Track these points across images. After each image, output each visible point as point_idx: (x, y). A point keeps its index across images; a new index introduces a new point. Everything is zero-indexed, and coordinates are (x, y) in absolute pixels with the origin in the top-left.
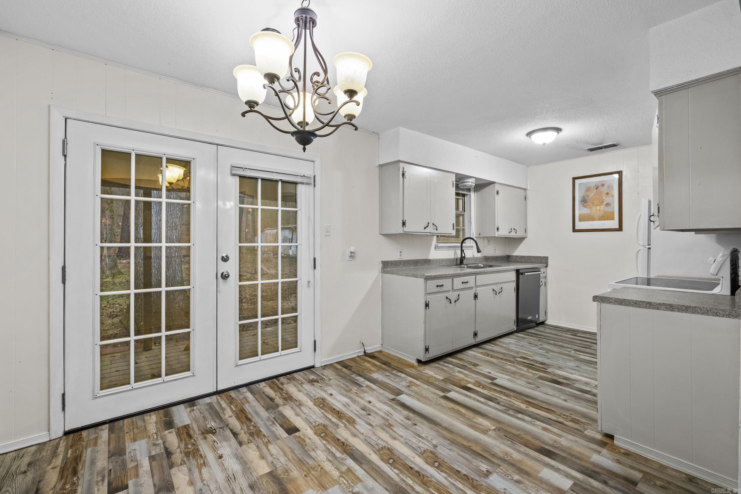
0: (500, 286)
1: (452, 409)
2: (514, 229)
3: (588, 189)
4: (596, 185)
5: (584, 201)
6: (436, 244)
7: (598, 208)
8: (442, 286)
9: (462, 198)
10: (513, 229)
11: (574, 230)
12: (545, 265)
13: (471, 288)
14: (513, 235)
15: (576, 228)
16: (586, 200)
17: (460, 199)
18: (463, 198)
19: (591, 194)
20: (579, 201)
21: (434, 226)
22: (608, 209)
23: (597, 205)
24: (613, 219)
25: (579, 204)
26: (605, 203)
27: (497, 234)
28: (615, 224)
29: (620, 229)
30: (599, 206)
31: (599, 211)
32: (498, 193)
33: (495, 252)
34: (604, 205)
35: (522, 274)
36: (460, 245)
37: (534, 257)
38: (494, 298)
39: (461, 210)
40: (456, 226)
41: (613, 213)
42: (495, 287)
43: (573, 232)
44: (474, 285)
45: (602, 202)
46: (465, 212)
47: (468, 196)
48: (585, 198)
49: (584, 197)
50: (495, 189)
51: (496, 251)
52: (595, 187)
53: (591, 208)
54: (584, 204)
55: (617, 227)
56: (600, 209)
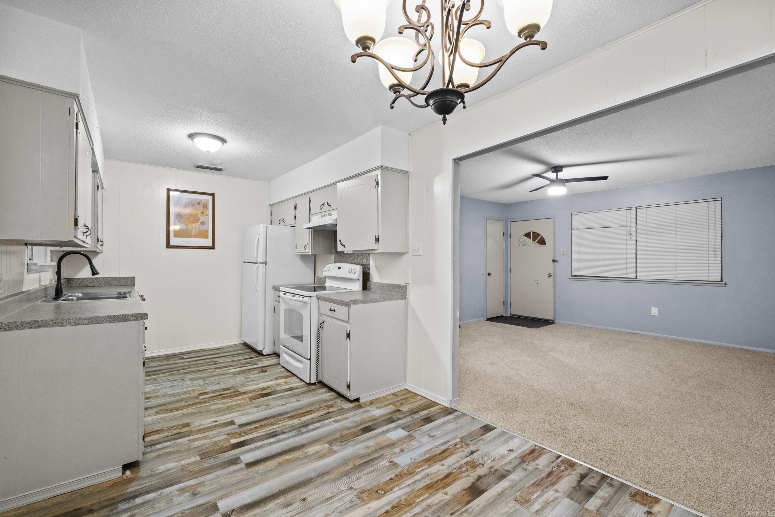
1: (280, 464)
5: (179, 217)
7: (194, 225)
11: (168, 246)
15: (171, 244)
16: (181, 216)
19: (187, 211)
22: (203, 228)
23: (193, 223)
24: (207, 237)
25: (174, 218)
26: (200, 221)
28: (209, 242)
29: (213, 247)
30: (195, 223)
31: (195, 228)
34: (200, 223)
37: (115, 279)
41: (207, 231)
43: (167, 248)
45: (198, 221)
48: (181, 214)
52: (191, 204)
53: (187, 224)
54: (180, 219)
55: (211, 245)
56: (195, 226)
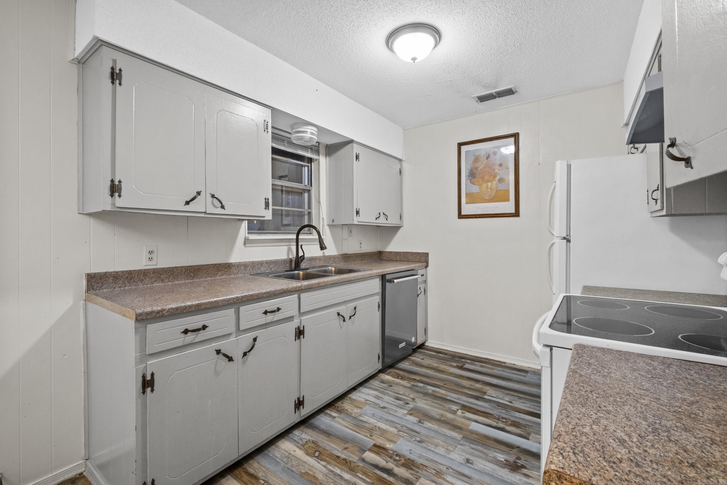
0: (352, 305)
2: (384, 214)
3: (477, 159)
4: (486, 153)
5: (472, 175)
6: (247, 235)
7: (489, 184)
8: (204, 327)
9: (307, 164)
10: (382, 214)
11: (461, 216)
12: (425, 264)
13: (290, 319)
14: (382, 221)
15: (463, 213)
16: (475, 174)
17: (305, 166)
18: (309, 165)
19: (481, 166)
20: (466, 176)
21: (216, 202)
22: (502, 187)
23: (488, 181)
24: (508, 200)
25: (466, 179)
26: (498, 177)
27: (356, 220)
28: (509, 207)
29: (517, 214)
30: (491, 181)
31: (491, 189)
32: (357, 157)
33: (361, 247)
34: (497, 181)
35: (391, 281)
36: (294, 237)
37: (412, 254)
38: (341, 327)
39: (306, 184)
40: (273, 205)
41: (508, 191)
42: (341, 309)
43: (459, 218)
44: (295, 312)
45: (495, 176)
46: (311, 186)
47: (317, 161)
48: (474, 171)
49: (472, 171)
50: (353, 151)
51: (361, 245)
52: (486, 156)
53: (481, 185)
54: (472, 179)
55: (513, 211)
56: (491, 186)
